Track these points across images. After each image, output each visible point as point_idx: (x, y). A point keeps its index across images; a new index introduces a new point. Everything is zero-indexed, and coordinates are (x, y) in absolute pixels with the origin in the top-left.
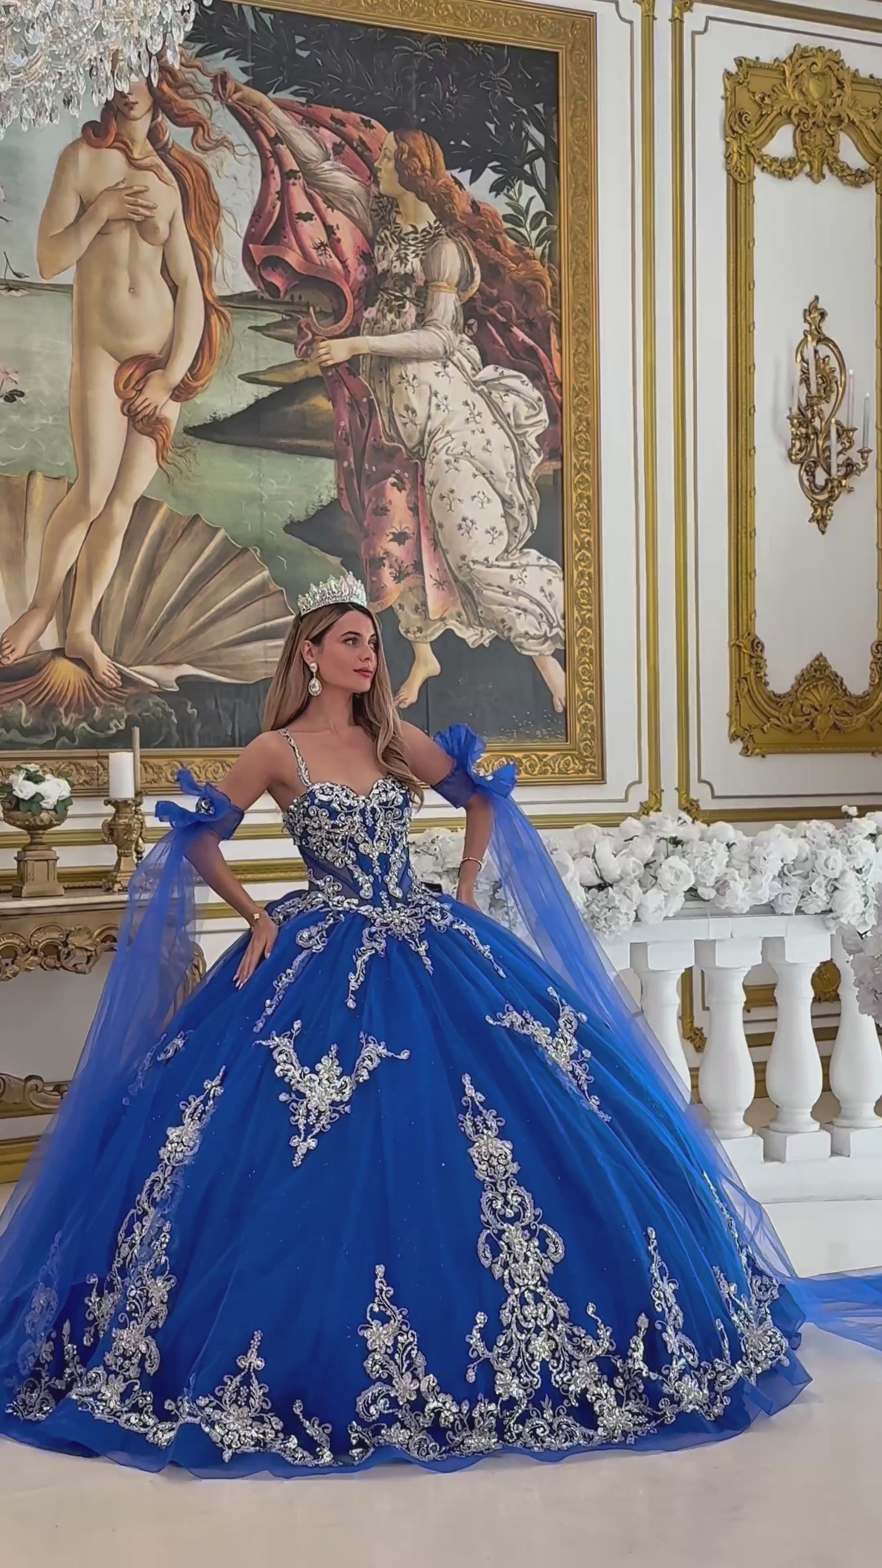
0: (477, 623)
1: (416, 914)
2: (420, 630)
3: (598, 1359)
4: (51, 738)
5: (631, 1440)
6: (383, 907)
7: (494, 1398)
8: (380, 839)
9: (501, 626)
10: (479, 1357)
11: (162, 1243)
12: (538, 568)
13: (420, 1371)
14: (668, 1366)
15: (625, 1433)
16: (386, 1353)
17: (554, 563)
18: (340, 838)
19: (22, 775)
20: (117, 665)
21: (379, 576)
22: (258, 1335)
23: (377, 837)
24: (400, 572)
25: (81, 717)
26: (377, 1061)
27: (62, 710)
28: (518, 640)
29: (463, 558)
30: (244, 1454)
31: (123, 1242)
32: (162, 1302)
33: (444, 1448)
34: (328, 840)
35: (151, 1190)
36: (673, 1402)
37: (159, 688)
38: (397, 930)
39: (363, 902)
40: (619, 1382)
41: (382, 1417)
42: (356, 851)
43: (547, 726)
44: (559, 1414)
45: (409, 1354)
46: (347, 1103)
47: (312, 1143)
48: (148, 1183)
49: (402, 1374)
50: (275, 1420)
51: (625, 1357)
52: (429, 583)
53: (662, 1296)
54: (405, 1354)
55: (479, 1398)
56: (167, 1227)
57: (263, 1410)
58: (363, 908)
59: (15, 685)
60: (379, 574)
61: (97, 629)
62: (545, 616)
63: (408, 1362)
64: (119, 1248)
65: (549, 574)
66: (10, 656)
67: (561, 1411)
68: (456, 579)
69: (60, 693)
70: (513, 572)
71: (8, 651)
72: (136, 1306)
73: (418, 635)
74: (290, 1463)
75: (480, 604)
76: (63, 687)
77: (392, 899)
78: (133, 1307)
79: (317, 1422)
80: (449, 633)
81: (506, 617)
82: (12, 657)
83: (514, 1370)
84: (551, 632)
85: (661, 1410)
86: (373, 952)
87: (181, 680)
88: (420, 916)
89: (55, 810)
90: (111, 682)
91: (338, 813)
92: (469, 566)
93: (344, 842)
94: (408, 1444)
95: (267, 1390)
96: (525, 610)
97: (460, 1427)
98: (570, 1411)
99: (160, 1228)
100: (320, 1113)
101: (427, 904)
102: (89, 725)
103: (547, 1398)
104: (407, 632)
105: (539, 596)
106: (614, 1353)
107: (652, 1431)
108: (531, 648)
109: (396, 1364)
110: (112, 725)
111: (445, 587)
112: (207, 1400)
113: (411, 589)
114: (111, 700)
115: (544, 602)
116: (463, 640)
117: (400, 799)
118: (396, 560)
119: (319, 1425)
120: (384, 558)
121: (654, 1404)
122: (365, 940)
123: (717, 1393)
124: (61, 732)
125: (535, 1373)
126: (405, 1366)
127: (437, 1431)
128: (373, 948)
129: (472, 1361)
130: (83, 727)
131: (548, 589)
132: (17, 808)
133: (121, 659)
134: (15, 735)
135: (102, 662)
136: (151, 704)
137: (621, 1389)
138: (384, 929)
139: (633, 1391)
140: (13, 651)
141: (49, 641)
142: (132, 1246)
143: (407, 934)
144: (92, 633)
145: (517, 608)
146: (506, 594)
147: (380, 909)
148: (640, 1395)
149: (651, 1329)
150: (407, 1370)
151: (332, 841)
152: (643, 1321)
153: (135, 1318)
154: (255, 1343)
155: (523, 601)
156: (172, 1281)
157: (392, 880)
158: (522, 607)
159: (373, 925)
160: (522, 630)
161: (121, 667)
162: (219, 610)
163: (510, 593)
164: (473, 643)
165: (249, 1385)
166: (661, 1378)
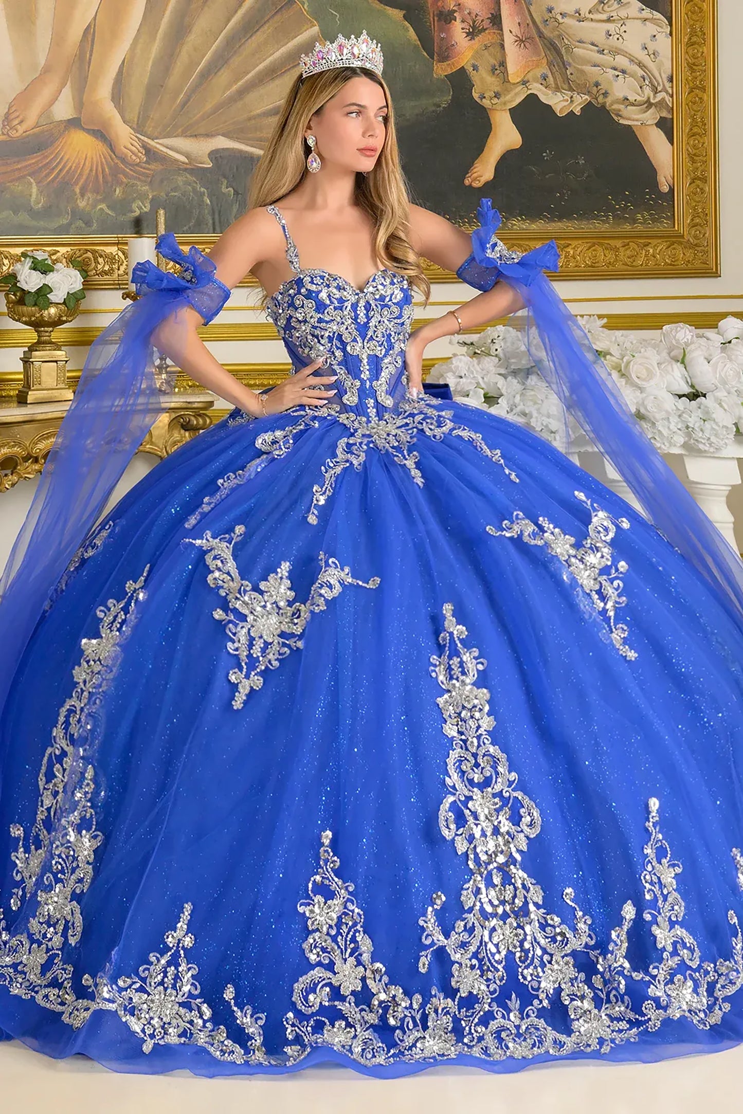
0: (566, 87)
1: (407, 424)
2: (497, 95)
3: (574, 954)
4: (65, 222)
5: (606, 1049)
6: (368, 417)
7: (451, 993)
8: (371, 338)
9: (595, 90)
10: (433, 944)
11: (86, 793)
12: (639, 22)
13: (366, 957)
14: (657, 964)
15: (601, 1041)
16: (328, 934)
17: (658, 15)
18: (327, 334)
19: (28, 262)
20: (142, 138)
21: (448, 31)
22: (188, 907)
23: (369, 336)
24: (474, 27)
25: (99, 197)
26: (338, 589)
27: (77, 190)
28: (615, 106)
29: (550, 10)
30: (167, 1047)
31: (45, 789)
32: (88, 863)
33: (392, 1051)
34: (313, 335)
35: (67, 723)
36: (659, 1006)
37: (190, 163)
38: (381, 443)
39: (345, 409)
40: (597, 981)
41: (322, 1010)
42: (344, 350)
43: (649, 208)
44: (528, 1016)
45: (354, 937)
46: (300, 637)
47: (257, 682)
48: (63, 711)
49: (345, 960)
50: (205, 1008)
51: (605, 952)
52: (509, 40)
53: (656, 881)
54: (350, 936)
55: (433, 993)
56: (90, 774)
57: (190, 995)
58: (343, 416)
59: (25, 160)
60: (449, 29)
61: (118, 95)
62: (647, 79)
63: (352, 945)
64: (42, 796)
65: (651, 28)
66: (19, 127)
67: (531, 1012)
68: (541, 35)
69: (75, 171)
70: (611, 27)
71: (16, 122)
72: (62, 867)
73: (495, 101)
74: (215, 1059)
75: (570, 65)
76: (79, 164)
77: (381, 410)
78: (60, 867)
79: (249, 1012)
80: (532, 99)
81: (600, 80)
82: (21, 129)
83: (474, 962)
84: (655, 97)
85: (644, 1015)
86: (348, 465)
87: (215, 155)
88: (410, 426)
89: (64, 303)
90: (134, 157)
91: (326, 306)
92: (556, 20)
93: (330, 339)
94: (351, 1046)
95: (195, 973)
96: (624, 72)
97: (411, 1026)
98: (541, 1013)
99: (83, 774)
100: (267, 644)
101: (421, 413)
102: (108, 207)
103: (514, 995)
104: (483, 97)
105: (642, 56)
106: (593, 948)
107: (632, 1040)
108: (632, 117)
109: (339, 947)
110: (134, 206)
111: (527, 45)
112: (129, 981)
113: (486, 47)
114: (136, 178)
115: (647, 61)
116: (549, 107)
117: (399, 296)
118: (469, 14)
119: (252, 1016)
120: (455, 11)
121: (636, 1008)
122: (339, 451)
123: (717, 999)
124: (76, 214)
125: (500, 967)
126: (349, 951)
127: (383, 1030)
128: (347, 461)
129: (427, 947)
130: (102, 209)
131: (651, 46)
132: (21, 302)
133: (149, 130)
134: (23, 218)
135: (124, 134)
136: (181, 184)
137: (601, 990)
138: (365, 441)
139: (614, 992)
140: (22, 122)
141: (63, 110)
142: (55, 794)
143: (393, 447)
144: (113, 99)
145: (615, 69)
146: (601, 52)
147: (364, 419)
148: (622, 996)
149: (638, 919)
150: (351, 955)
151: (317, 337)
152: (629, 911)
153: (61, 881)
154: (186, 915)
155: (622, 61)
156: (99, 838)
157: (382, 385)
158: (620, 67)
159: (352, 435)
160: (620, 95)
161: (146, 139)
162: (260, 73)
163: (605, 52)
164: (561, 109)
165: (177, 965)
166: (647, 978)
